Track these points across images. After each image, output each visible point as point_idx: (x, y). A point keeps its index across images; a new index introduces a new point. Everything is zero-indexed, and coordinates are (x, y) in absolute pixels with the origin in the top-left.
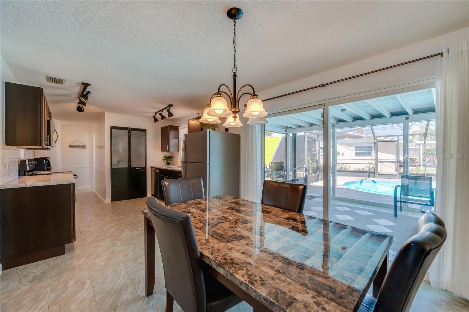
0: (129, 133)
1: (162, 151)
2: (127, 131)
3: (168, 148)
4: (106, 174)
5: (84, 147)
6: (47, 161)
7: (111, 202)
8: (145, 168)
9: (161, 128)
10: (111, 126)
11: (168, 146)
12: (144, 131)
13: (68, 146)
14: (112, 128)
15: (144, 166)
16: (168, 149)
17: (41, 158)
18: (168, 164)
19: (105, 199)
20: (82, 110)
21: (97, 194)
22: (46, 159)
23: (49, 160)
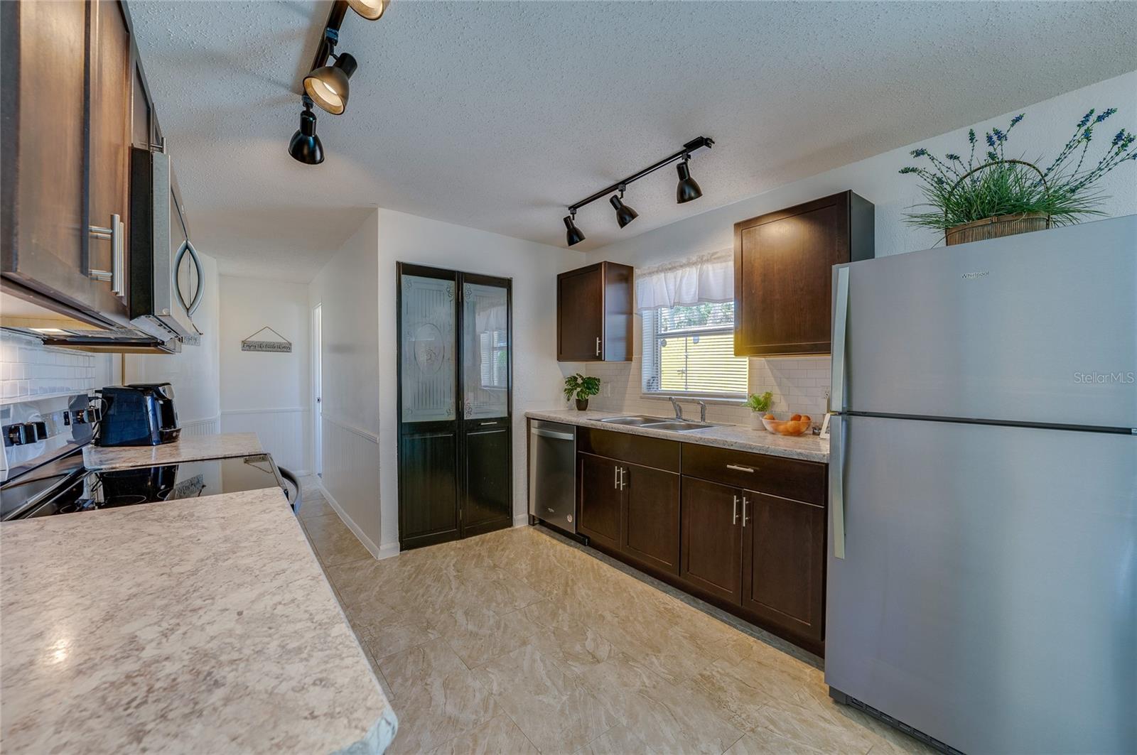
0: (459, 289)
1: (559, 359)
2: (452, 284)
3: (600, 349)
4: (381, 448)
5: (285, 348)
6: (157, 400)
7: (397, 553)
8: (506, 423)
9: (559, 276)
10: (398, 264)
11: (598, 342)
12: (506, 284)
13: (240, 346)
14: (405, 269)
15: (506, 415)
16: (598, 351)
17: (134, 388)
18: (582, 405)
19: (377, 542)
20: (313, 153)
21: (335, 504)
22: (152, 390)
23: (168, 396)
